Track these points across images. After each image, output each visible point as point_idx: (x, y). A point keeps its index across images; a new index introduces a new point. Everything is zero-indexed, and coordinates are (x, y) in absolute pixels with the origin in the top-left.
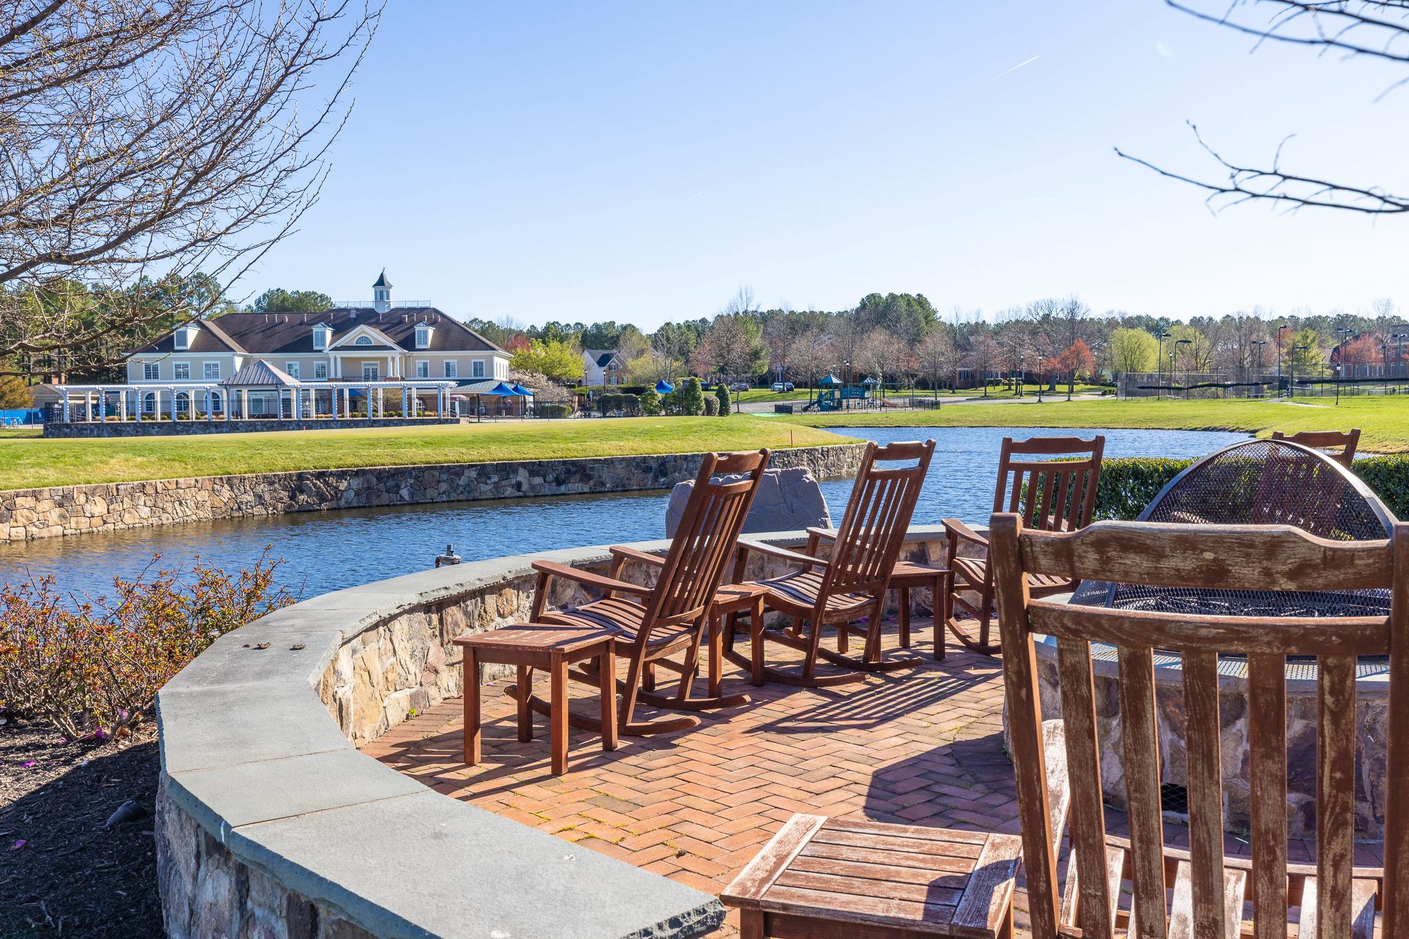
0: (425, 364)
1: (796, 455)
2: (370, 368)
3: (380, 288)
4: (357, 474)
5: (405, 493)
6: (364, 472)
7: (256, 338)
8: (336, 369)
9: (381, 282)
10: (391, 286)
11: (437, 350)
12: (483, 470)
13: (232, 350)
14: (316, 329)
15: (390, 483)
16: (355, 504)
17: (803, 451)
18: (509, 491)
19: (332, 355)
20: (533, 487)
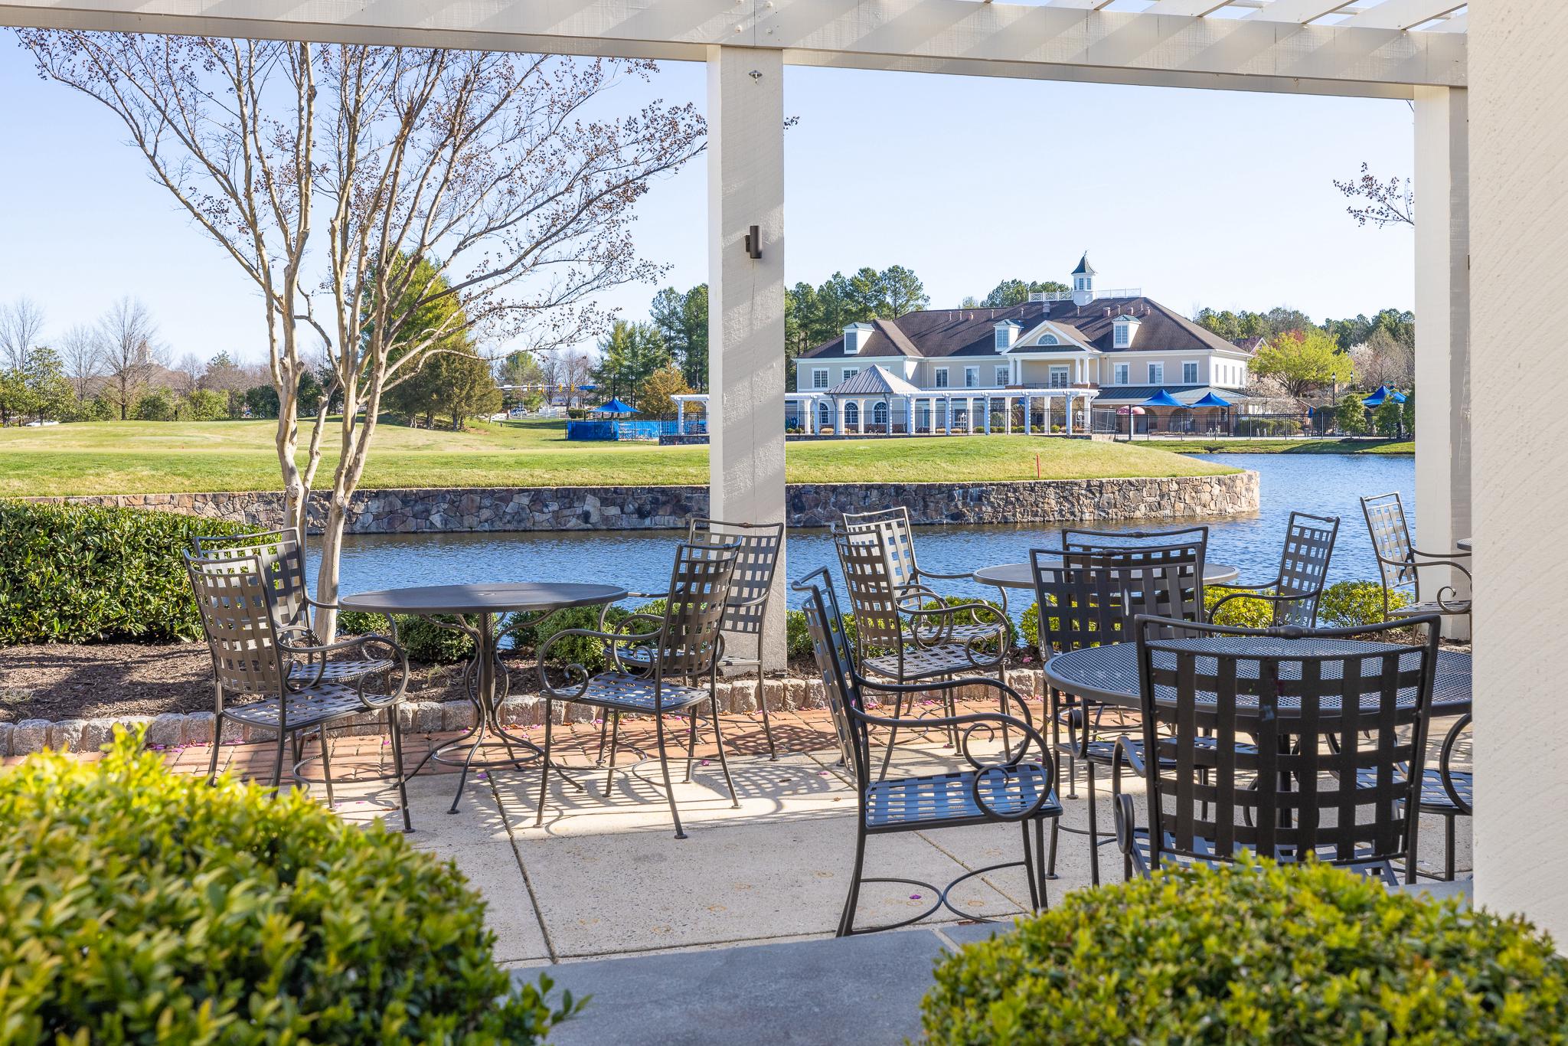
0: (1124, 367)
1: (1032, 490)
2: (1059, 372)
3: (1080, 275)
4: (377, 495)
5: (436, 519)
6: (386, 494)
7: (935, 338)
8: (1016, 375)
9: (1081, 268)
10: (1093, 272)
11: (1139, 349)
12: (538, 496)
13: (902, 353)
14: (998, 327)
15: (419, 507)
16: (373, 529)
17: (1049, 485)
18: (573, 523)
19: (1012, 357)
20: (606, 519)
